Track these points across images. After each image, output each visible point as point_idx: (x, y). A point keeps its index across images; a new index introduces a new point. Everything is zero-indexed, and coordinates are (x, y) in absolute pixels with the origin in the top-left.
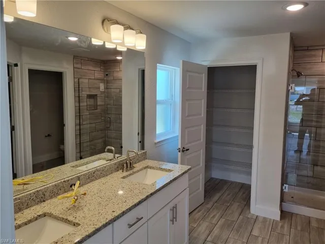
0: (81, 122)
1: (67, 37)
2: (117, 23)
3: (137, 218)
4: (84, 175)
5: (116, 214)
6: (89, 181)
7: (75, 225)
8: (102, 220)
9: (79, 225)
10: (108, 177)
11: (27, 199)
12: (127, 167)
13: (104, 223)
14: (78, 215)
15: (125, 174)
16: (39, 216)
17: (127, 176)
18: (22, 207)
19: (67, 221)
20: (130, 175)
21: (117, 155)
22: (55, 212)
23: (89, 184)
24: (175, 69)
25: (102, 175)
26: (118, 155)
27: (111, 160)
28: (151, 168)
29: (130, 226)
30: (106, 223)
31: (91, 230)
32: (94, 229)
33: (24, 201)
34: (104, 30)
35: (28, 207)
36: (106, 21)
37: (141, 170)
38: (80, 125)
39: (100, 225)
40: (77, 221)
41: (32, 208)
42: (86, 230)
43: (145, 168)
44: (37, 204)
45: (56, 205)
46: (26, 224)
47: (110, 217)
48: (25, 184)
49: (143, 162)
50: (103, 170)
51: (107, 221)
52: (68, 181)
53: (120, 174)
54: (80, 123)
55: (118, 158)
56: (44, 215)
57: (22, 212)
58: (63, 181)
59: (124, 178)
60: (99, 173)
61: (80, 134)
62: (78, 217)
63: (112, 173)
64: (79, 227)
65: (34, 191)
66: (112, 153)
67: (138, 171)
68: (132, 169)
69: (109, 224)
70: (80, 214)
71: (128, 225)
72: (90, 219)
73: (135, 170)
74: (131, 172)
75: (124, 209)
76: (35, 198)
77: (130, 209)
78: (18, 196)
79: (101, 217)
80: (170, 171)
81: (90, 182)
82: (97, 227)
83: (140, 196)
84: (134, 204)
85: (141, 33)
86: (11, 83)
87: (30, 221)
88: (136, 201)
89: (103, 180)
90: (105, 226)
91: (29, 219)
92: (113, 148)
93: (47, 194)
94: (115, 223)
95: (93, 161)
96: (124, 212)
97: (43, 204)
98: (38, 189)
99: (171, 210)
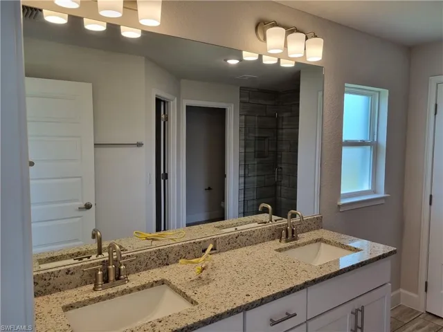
0: (247, 173)
1: (226, 60)
2: (276, 24)
3: (287, 314)
4: (222, 238)
5: (250, 300)
6: (229, 247)
7: (193, 302)
8: (228, 304)
9: (197, 303)
10: (257, 247)
11: (146, 258)
12: (287, 236)
13: (230, 308)
14: (200, 290)
15: (283, 245)
16: (156, 282)
17: (286, 249)
18: (140, 267)
19: (184, 295)
20: (290, 248)
21: (274, 217)
22: (175, 281)
23: (228, 252)
24: (379, 92)
25: (248, 241)
26: (277, 218)
27: (265, 223)
28: (326, 242)
29: (274, 323)
30: (233, 310)
31: (208, 314)
32: (213, 315)
33: (142, 259)
34: (259, 39)
35: (147, 268)
36: (262, 25)
37: (310, 242)
38: (245, 177)
39: (222, 310)
40: (195, 298)
41: (151, 271)
42: (202, 312)
43: (317, 241)
44: (159, 267)
45: (179, 273)
46: (139, 290)
47: (240, 303)
48: (153, 239)
49: (316, 231)
50: (251, 235)
51: (235, 307)
52: (200, 243)
53: (276, 244)
54: (245, 174)
55: (276, 221)
56: (163, 282)
57: (139, 274)
58: (192, 241)
59: (280, 250)
60: (244, 239)
61: (244, 189)
62: (198, 293)
63: (264, 241)
64: (196, 306)
65: (154, 249)
66: (268, 213)
67: (305, 244)
68: (294, 240)
69: (238, 312)
70: (203, 290)
71: (271, 320)
72: (214, 299)
73: (298, 242)
74: (293, 243)
75: (264, 295)
76: (156, 259)
77: (274, 297)
78: (136, 253)
79: (228, 300)
80: (356, 250)
81: (231, 249)
82: (218, 312)
83: (294, 281)
84: (280, 290)
85: (316, 36)
86: (166, 122)
87: (144, 287)
88: (287, 287)
89: (249, 249)
90: (231, 313)
91: (143, 283)
92: (269, 207)
93: (172, 256)
94: (249, 313)
95: (246, 223)
96: (262, 299)
97: (165, 269)
98: (160, 248)
99: (352, 313)
